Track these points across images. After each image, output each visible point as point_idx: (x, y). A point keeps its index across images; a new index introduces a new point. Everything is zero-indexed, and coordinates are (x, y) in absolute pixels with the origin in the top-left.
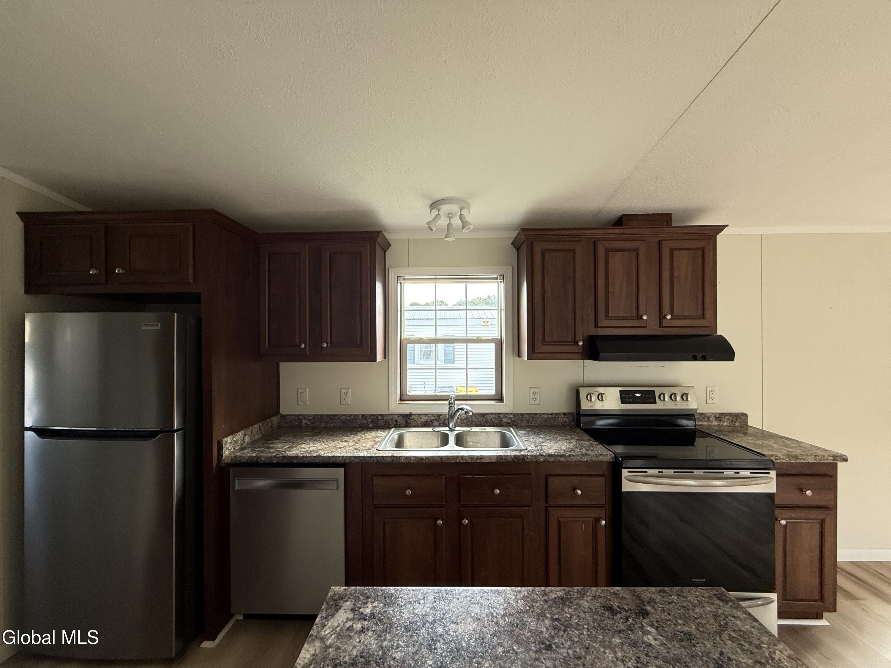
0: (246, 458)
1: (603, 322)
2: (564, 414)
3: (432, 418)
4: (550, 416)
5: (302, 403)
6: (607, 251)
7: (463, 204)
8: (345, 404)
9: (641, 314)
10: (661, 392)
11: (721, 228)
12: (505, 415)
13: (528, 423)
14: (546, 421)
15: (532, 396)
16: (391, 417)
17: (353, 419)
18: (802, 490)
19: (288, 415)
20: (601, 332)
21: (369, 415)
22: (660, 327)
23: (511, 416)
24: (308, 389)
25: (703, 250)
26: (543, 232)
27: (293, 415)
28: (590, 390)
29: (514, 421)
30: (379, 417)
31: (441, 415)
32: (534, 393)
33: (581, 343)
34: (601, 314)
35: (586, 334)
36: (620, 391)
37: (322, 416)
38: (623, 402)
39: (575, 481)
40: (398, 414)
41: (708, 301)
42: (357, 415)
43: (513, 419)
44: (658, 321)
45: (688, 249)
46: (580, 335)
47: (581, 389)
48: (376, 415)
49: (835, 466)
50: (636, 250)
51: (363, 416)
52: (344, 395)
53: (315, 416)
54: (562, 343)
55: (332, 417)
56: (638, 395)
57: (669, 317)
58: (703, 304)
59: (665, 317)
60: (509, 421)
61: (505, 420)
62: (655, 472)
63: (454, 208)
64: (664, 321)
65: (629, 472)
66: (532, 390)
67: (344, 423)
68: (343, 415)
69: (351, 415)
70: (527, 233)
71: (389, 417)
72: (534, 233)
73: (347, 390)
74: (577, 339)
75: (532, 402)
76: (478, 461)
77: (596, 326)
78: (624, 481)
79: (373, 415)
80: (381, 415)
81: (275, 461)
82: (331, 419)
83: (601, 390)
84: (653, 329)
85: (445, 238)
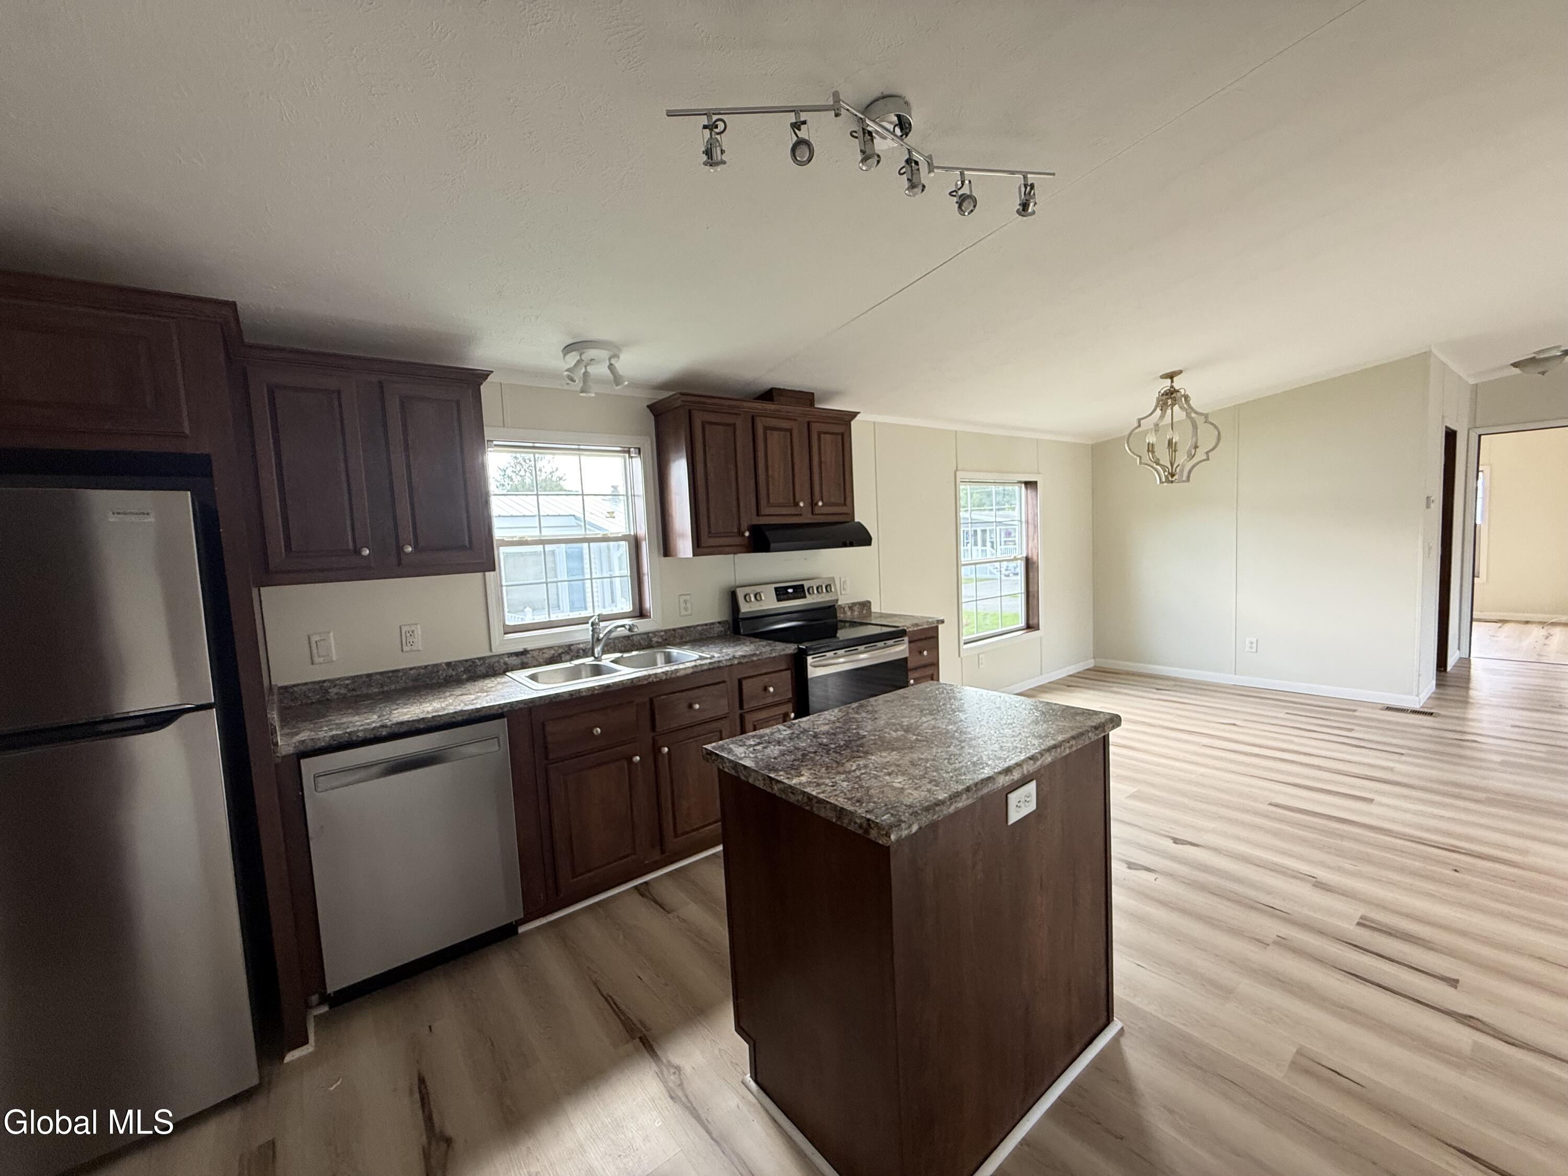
0: (327, 739)
1: (765, 510)
2: (719, 623)
3: (560, 651)
4: (705, 627)
5: (321, 660)
6: (766, 428)
7: (614, 350)
8: (411, 651)
9: (797, 500)
10: (809, 586)
11: (854, 415)
12: (654, 633)
13: (682, 638)
14: (701, 634)
15: (683, 605)
16: (497, 659)
17: (432, 672)
18: (921, 653)
19: (294, 686)
20: (763, 521)
21: (460, 662)
22: (812, 514)
23: (662, 633)
24: (332, 634)
25: (842, 435)
26: (702, 400)
27: (306, 684)
28: (747, 590)
29: (666, 639)
30: (477, 661)
31: (572, 645)
32: (685, 602)
33: (747, 534)
34: (763, 502)
35: (749, 524)
36: (776, 589)
37: (369, 676)
38: (779, 600)
39: (766, 679)
40: (508, 654)
41: (848, 490)
42: (437, 665)
43: (664, 637)
44: (810, 509)
45: (832, 434)
46: (744, 525)
47: (738, 590)
48: (470, 660)
49: (937, 628)
50: (790, 431)
51: (449, 664)
52: (408, 635)
53: (354, 678)
54: (728, 535)
55: (391, 674)
56: (790, 591)
57: (820, 504)
58: (845, 493)
59: (816, 504)
60: (660, 640)
61: (655, 639)
62: (831, 654)
63: (603, 354)
64: (816, 508)
65: (813, 658)
66: (682, 599)
67: (415, 679)
68: (411, 669)
69: (426, 667)
70: (684, 398)
71: (494, 660)
72: (694, 399)
73: (413, 628)
74: (742, 529)
75: (683, 613)
76: (674, 676)
77: (758, 514)
78: (809, 668)
79: (466, 661)
80: (479, 659)
81: (384, 733)
82: (390, 678)
83: (758, 589)
84: (807, 518)
85: (582, 392)
